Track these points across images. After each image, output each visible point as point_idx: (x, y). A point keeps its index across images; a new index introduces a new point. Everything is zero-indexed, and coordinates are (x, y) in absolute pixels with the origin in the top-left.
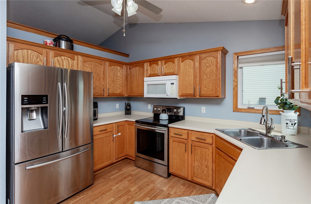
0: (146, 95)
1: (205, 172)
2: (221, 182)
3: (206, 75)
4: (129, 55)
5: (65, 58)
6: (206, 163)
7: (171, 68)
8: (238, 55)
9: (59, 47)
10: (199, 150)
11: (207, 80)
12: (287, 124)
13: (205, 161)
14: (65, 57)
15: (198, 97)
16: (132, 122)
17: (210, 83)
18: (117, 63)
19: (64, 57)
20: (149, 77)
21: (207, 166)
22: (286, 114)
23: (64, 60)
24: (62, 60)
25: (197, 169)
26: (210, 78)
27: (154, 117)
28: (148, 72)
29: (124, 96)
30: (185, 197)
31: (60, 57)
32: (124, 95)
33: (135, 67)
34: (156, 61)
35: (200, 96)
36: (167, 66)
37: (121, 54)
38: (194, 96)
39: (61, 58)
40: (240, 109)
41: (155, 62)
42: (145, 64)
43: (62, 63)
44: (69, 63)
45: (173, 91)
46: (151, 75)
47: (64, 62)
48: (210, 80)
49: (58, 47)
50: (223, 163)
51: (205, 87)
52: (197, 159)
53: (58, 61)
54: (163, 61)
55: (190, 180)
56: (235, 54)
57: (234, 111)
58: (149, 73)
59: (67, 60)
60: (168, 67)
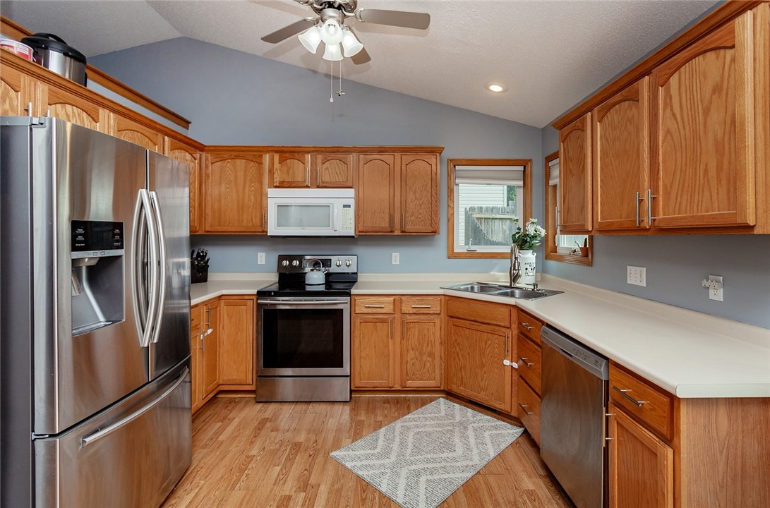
0: (273, 230)
1: (428, 364)
2: (461, 370)
3: (415, 193)
4: (190, 123)
5: (73, 112)
6: (429, 348)
7: (338, 173)
8: (455, 163)
9: (46, 65)
10: (417, 329)
11: (415, 203)
12: (526, 269)
13: (428, 346)
14: (74, 107)
15: (397, 233)
16: (242, 297)
17: (421, 209)
18: (184, 142)
19: (73, 110)
20: (276, 187)
21: (431, 354)
22: (525, 256)
23: (73, 117)
24: (68, 115)
25: (413, 364)
26: (421, 199)
27: (279, 282)
28: (276, 175)
29: (197, 234)
30: (407, 416)
31: (62, 107)
32: (197, 232)
33: (232, 159)
34: (298, 152)
35: (402, 232)
36: (327, 168)
37: (174, 118)
38: (392, 232)
39: (66, 111)
40: (459, 253)
41: (296, 155)
42: (267, 157)
45: (349, 221)
46: (285, 183)
48: (421, 202)
49: (42, 66)
50: (467, 338)
51: (412, 216)
52: (413, 345)
54: (320, 158)
55: (400, 388)
56: (451, 160)
57: (448, 258)
58: (277, 179)
60: (330, 169)
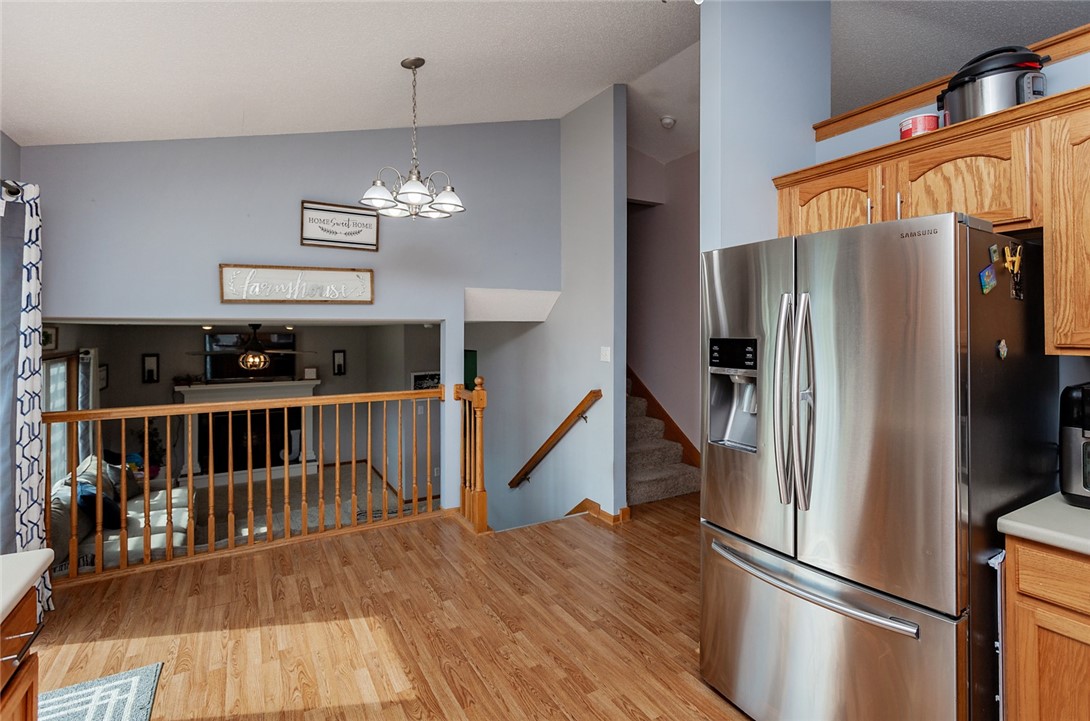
5: (957, 169)
14: (960, 160)
19: (956, 165)
23: (956, 176)
24: (947, 179)
31: (935, 173)
39: (942, 174)
43: (945, 196)
44: (981, 180)
47: (957, 186)
53: (928, 191)
59: (972, 173)
